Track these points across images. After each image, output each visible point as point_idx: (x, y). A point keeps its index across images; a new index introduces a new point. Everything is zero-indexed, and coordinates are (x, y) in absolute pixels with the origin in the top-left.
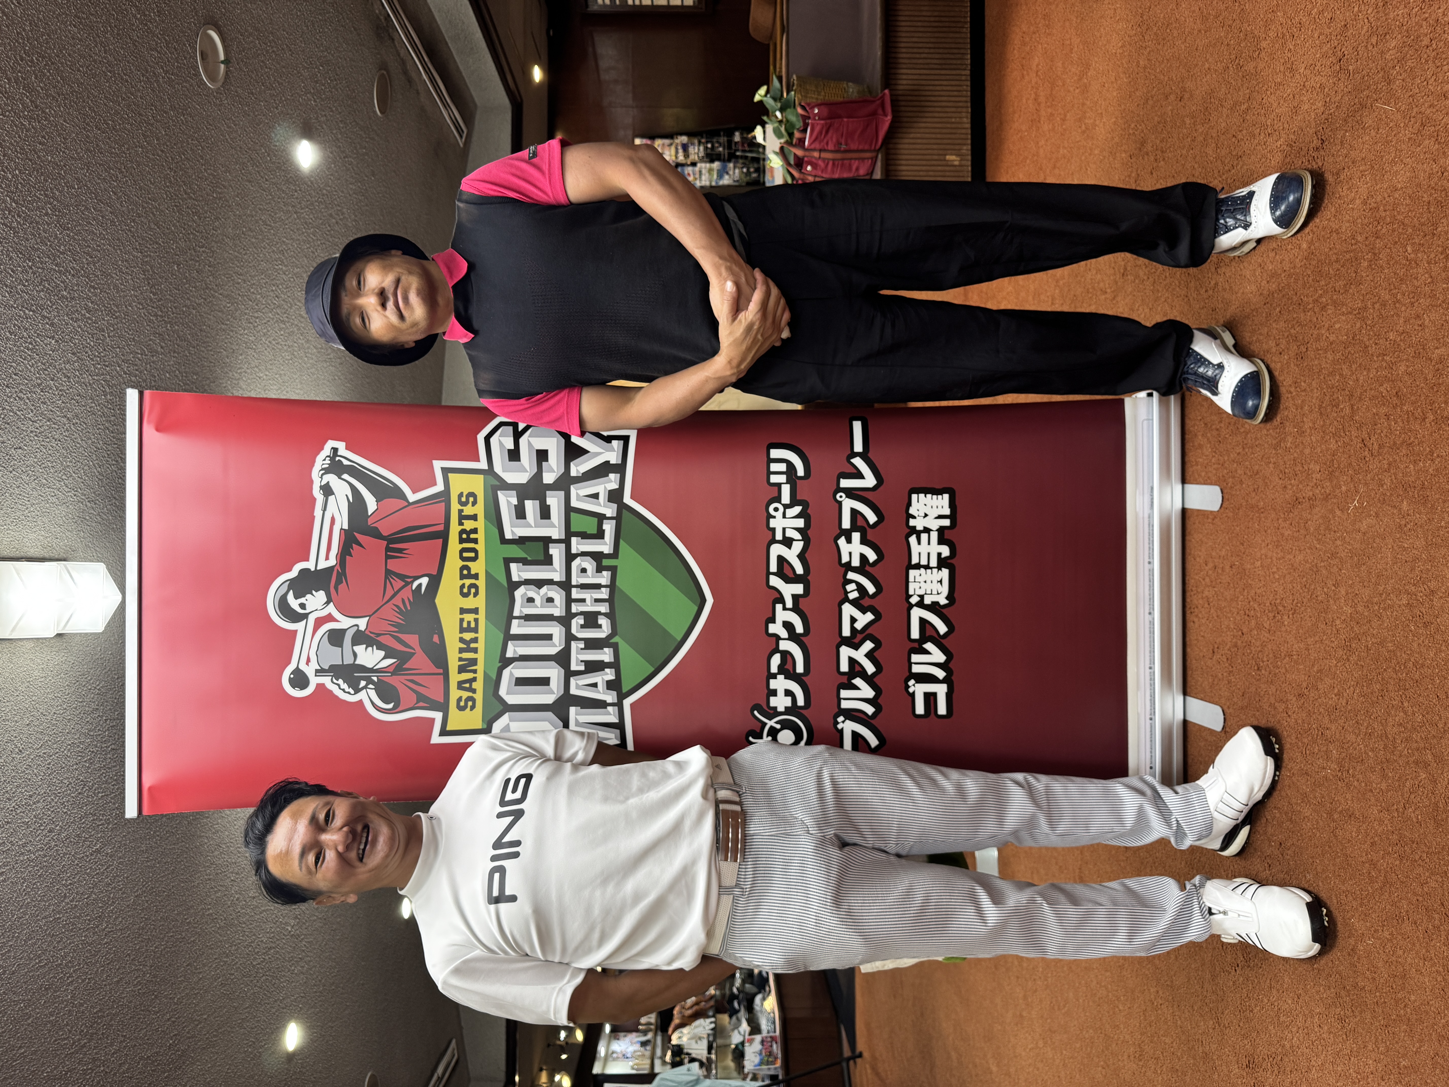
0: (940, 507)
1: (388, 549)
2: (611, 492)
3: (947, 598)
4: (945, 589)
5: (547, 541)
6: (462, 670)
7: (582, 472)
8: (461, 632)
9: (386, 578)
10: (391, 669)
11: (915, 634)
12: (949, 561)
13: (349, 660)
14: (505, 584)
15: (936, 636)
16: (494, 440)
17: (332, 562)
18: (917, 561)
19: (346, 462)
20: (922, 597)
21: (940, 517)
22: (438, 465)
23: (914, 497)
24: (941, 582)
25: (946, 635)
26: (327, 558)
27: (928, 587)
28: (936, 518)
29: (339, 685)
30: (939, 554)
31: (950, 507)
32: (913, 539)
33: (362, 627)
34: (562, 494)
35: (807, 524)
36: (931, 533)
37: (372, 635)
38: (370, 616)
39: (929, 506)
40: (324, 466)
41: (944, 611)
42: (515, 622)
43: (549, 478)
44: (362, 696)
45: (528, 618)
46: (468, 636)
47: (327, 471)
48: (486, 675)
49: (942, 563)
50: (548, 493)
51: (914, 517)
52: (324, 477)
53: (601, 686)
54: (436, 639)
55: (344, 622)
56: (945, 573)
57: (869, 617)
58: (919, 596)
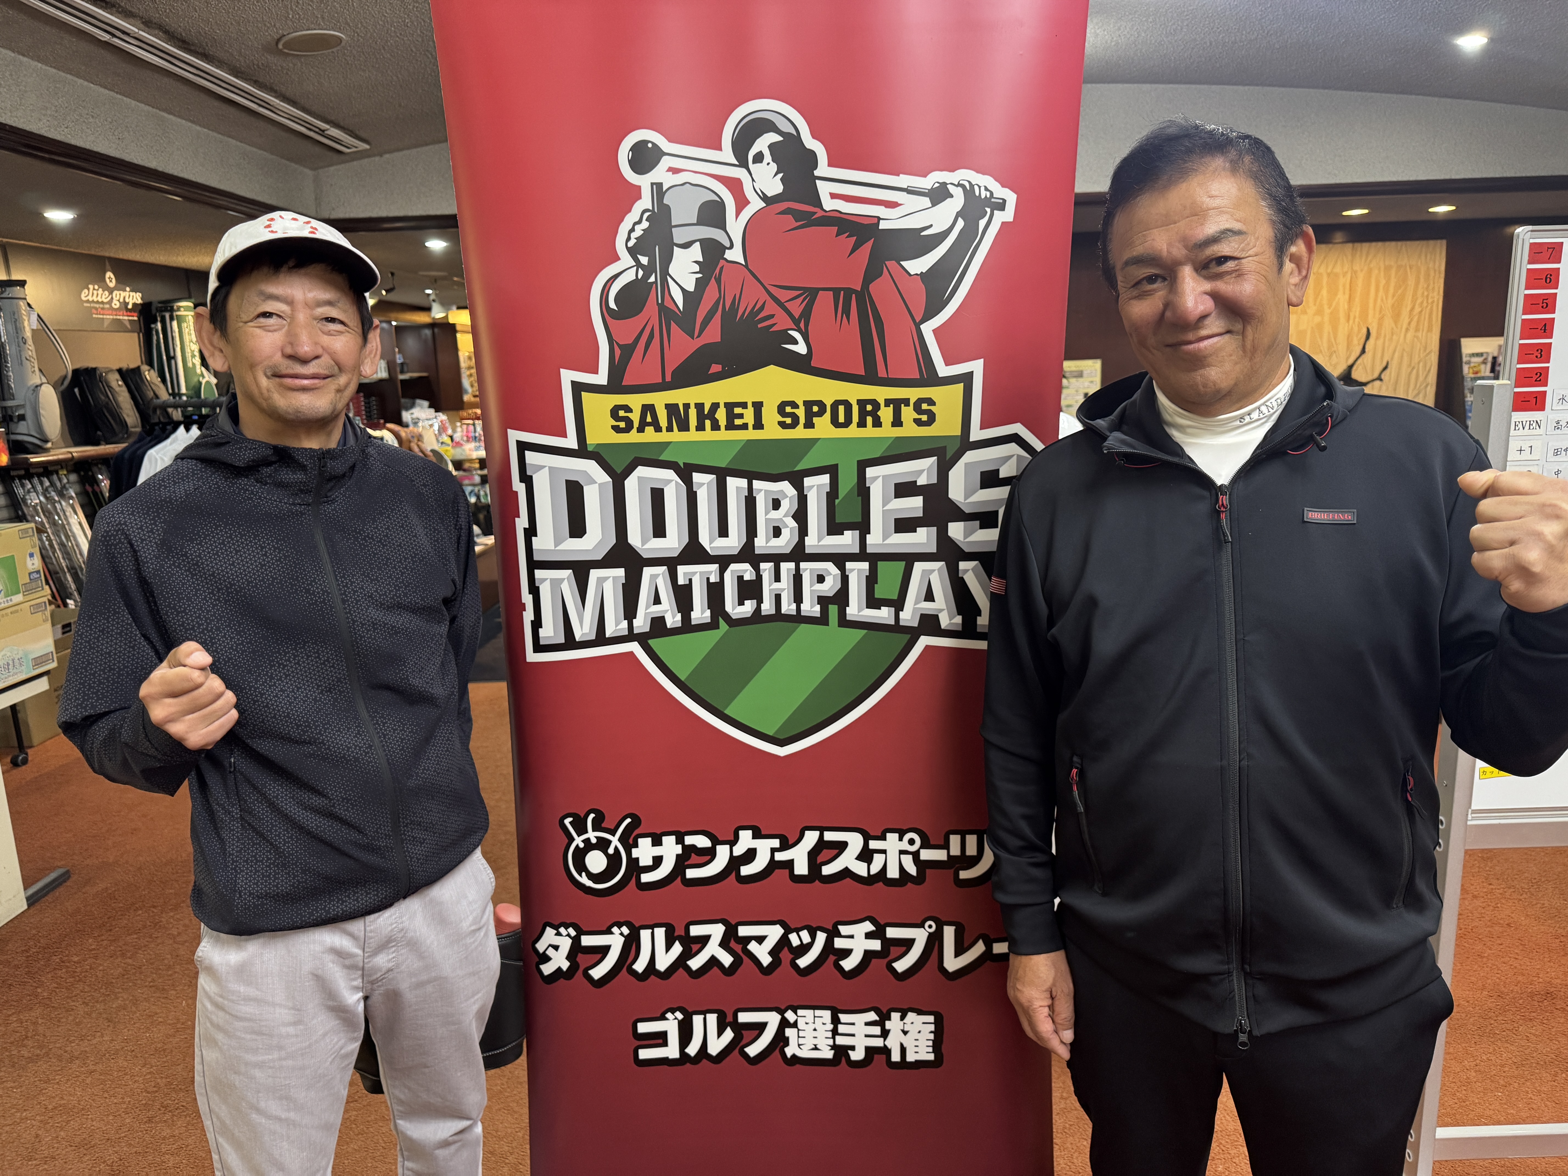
0: (916, 1049)
1: (849, 292)
2: (936, 618)
3: (794, 1056)
4: (805, 1053)
5: (864, 528)
6: (672, 409)
7: (965, 577)
8: (727, 405)
9: (805, 289)
10: (668, 303)
11: (744, 1017)
12: (843, 1059)
13: (679, 236)
14: (799, 467)
15: (744, 1042)
16: (1012, 448)
17: (828, 204)
18: (842, 1021)
19: (982, 223)
20: (795, 1025)
21: (903, 1050)
22: (977, 367)
23: (931, 1019)
24: (816, 1048)
25: (746, 1056)
26: (833, 196)
27: (808, 1032)
28: (902, 1045)
29: (639, 222)
30: (853, 1048)
31: (916, 1061)
32: (872, 1016)
33: (729, 255)
34: (933, 549)
35: (892, 882)
36: (882, 1039)
37: (717, 271)
38: (746, 266)
39: (918, 1036)
40: (976, 188)
41: (777, 1052)
42: (743, 483)
43: (956, 530)
44: (626, 261)
45: (750, 502)
46: (721, 415)
47: (969, 192)
48: (666, 445)
49: (841, 1052)
50: (934, 530)
51: (902, 1018)
52: (960, 189)
53: (656, 610)
54: (716, 368)
55: (736, 226)
56: (829, 1054)
57: (766, 960)
58: (796, 1022)
